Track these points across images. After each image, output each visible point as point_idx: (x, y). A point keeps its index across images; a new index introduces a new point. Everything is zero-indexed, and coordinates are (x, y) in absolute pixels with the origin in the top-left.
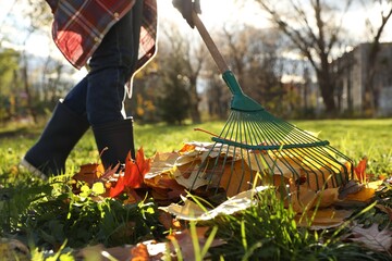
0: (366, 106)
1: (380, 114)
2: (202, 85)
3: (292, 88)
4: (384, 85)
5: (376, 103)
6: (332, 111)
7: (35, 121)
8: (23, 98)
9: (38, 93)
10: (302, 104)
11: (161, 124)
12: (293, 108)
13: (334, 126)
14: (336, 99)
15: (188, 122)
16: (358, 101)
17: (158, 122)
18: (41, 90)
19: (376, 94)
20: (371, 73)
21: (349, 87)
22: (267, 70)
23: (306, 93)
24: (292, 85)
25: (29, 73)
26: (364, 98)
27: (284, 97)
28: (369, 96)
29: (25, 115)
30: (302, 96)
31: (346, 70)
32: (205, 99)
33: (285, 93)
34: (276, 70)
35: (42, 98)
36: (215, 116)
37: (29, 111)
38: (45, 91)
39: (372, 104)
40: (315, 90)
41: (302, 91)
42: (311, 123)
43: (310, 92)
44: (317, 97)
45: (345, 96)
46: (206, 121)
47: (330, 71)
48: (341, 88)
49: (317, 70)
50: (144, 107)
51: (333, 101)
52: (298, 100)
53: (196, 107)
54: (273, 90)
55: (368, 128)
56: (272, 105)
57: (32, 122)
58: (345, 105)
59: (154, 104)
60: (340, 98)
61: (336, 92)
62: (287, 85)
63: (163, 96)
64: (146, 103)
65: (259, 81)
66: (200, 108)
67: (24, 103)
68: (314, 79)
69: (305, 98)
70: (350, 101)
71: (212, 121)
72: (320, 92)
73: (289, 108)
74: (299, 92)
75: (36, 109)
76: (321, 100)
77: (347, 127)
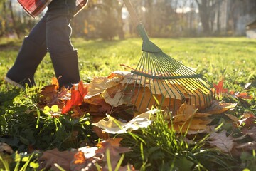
0: (228, 28)
1: (237, 33)
2: (125, 14)
3: (183, 16)
4: (241, 15)
5: (235, 26)
6: (207, 32)
7: (19, 37)
8: (10, 21)
9: (20, 18)
10: (189, 27)
11: (100, 40)
12: (183, 29)
13: (208, 42)
14: (210, 23)
15: (117, 38)
16: (224, 25)
17: (97, 38)
18: (22, 16)
19: (235, 20)
20: (233, 6)
21: (219, 16)
22: (167, 4)
23: (191, 20)
24: (183, 15)
25: (13, 5)
26: (228, 23)
27: (178, 22)
28: (231, 22)
29: (11, 33)
30: (189, 21)
31: (217, 5)
32: (127, 23)
33: (179, 19)
34: (173, 5)
35: (23, 21)
36: (134, 35)
37: (14, 30)
38: (24, 17)
39: (233, 28)
40: (197, 18)
41: (189, 18)
42: (194, 40)
43: (194, 19)
44: (199, 22)
45: (216, 21)
46: (128, 38)
47: (207, 5)
48: (214, 16)
49: (199, 4)
50: (88, 28)
51: (208, 25)
52: (186, 24)
53: (122, 28)
54: (171, 17)
55: (229, 44)
56: (170, 28)
57: (17, 38)
58: (215, 28)
59: (95, 27)
60: (212, 24)
61: (210, 19)
62: (180, 14)
63: (101, 22)
64: (89, 26)
65: (162, 12)
66: (124, 29)
67: (11, 25)
68: (197, 11)
69: (191, 23)
70: (219, 25)
71: (132, 37)
72: (200, 19)
73: (180, 29)
74: (187, 19)
75: (19, 29)
76: (200, 24)
77: (216, 43)
